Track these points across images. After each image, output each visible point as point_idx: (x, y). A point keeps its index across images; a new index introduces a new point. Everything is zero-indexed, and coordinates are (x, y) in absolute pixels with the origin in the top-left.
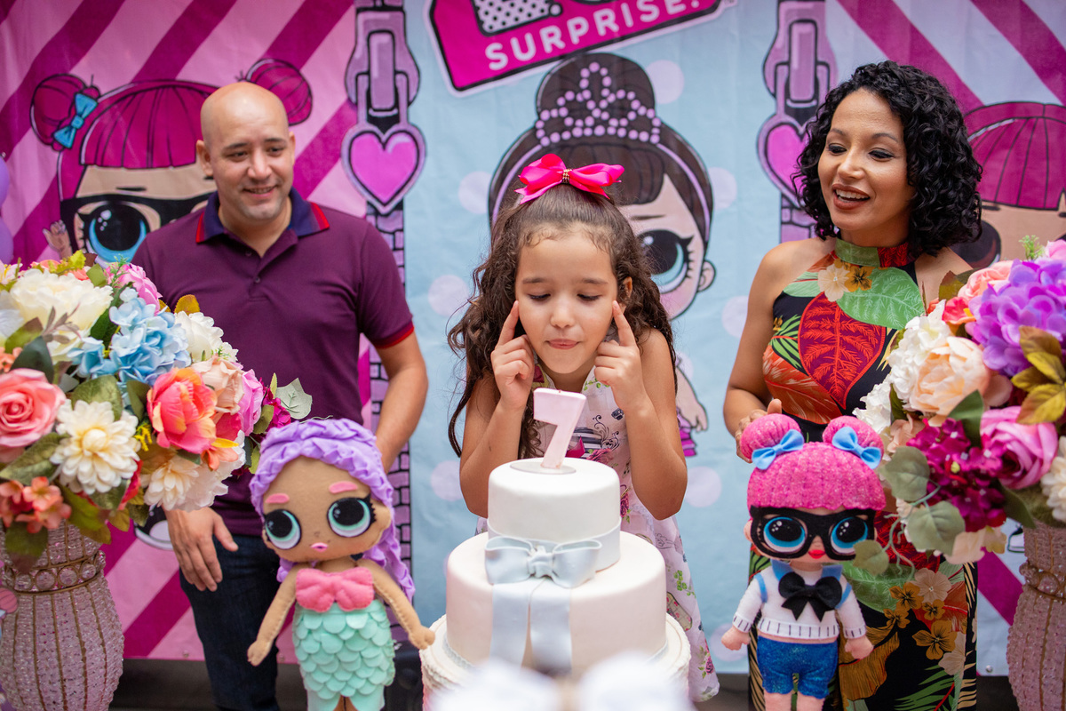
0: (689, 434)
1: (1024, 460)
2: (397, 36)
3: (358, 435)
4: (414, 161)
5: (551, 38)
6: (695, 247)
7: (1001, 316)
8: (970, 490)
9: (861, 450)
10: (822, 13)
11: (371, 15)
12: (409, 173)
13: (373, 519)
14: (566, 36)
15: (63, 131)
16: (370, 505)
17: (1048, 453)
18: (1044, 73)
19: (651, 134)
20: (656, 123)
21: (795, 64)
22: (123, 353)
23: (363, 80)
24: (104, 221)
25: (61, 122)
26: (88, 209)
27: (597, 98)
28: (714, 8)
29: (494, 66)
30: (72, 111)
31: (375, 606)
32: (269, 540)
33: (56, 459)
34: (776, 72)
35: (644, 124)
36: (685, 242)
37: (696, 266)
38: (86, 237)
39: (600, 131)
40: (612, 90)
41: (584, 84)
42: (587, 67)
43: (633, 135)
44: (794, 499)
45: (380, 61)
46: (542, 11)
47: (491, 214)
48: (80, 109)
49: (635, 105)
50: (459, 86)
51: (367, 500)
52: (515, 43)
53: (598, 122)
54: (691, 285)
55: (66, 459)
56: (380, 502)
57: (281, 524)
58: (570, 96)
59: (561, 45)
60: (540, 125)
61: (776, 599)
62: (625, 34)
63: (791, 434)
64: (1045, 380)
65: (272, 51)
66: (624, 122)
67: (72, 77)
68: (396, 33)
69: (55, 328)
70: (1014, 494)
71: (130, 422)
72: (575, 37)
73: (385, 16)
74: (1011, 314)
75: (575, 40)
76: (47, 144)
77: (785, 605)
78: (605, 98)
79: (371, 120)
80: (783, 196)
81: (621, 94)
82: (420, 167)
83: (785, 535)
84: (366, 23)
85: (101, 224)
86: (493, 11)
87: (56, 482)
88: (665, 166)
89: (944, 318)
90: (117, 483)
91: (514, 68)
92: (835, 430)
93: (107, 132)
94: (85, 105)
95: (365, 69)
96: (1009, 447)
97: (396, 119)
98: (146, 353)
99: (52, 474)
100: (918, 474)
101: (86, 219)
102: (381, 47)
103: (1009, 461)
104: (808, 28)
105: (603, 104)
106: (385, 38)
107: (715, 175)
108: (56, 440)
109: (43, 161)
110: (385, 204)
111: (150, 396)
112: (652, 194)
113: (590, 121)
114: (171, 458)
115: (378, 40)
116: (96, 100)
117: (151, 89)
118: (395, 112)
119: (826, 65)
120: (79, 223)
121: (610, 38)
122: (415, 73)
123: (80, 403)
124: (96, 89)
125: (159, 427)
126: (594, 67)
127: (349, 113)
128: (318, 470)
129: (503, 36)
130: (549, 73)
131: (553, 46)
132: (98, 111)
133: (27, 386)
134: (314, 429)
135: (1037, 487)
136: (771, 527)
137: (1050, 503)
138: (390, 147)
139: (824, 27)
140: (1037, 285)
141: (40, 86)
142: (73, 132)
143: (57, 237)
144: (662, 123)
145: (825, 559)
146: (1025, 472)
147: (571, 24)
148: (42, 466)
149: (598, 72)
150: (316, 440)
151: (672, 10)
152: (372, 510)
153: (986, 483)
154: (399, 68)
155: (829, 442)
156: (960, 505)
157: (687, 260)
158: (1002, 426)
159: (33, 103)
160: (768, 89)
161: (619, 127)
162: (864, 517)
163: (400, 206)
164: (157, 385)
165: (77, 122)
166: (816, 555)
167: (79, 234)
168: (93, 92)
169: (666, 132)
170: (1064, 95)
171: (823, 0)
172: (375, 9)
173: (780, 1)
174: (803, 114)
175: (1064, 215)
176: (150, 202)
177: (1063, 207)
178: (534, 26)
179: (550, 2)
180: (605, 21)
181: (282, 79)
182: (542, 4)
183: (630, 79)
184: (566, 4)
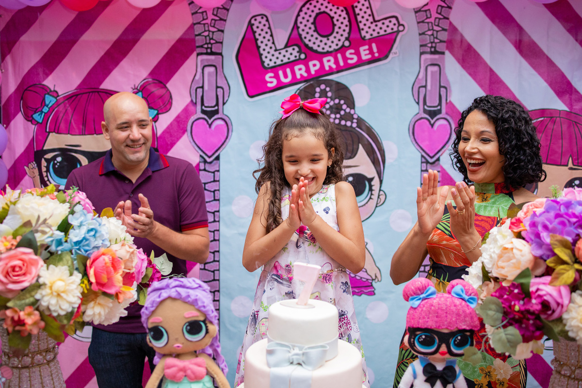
0: (371, 283)
1: (553, 305)
2: (218, 68)
3: (200, 286)
4: (226, 134)
5: (300, 71)
6: (376, 183)
7: (540, 228)
8: (525, 321)
9: (466, 297)
10: (443, 60)
11: (205, 57)
12: (223, 140)
13: (207, 332)
14: (308, 70)
15: (37, 114)
16: (205, 324)
17: (566, 301)
18: (560, 93)
19: (352, 123)
20: (355, 116)
21: (429, 87)
22: (75, 239)
23: (200, 91)
24: (58, 162)
25: (37, 109)
26: (49, 156)
28: (386, 57)
29: (269, 85)
30: (43, 103)
31: (207, 379)
32: (150, 342)
33: (38, 296)
34: (419, 91)
35: (349, 117)
36: (370, 180)
37: (376, 193)
38: (48, 171)
40: (332, 99)
41: (317, 95)
42: (319, 87)
43: (343, 123)
44: (431, 324)
45: (209, 80)
46: (296, 57)
48: (47, 102)
49: (344, 107)
50: (251, 95)
51: (204, 322)
52: (281, 73)
54: (373, 203)
55: (43, 296)
56: (211, 322)
57: (158, 333)
59: (305, 75)
61: (421, 377)
62: (339, 70)
63: (429, 289)
64: (563, 262)
65: (152, 74)
66: (338, 116)
67: (43, 85)
68: (218, 67)
69: (40, 226)
70: (547, 322)
71: (77, 277)
72: (313, 70)
73: (212, 57)
74: (545, 227)
75: (313, 72)
76: (28, 121)
77: (426, 381)
78: (328, 103)
79: (203, 112)
80: (422, 156)
81: (337, 101)
82: (229, 138)
83: (427, 343)
84: (202, 61)
85: (56, 164)
86: (269, 56)
87: (37, 309)
88: (359, 139)
89: (510, 228)
90: (70, 310)
91: (280, 86)
92: (453, 287)
93: (61, 115)
94: (50, 100)
95: (201, 85)
96: (545, 298)
97: (217, 112)
98: (87, 240)
99: (35, 305)
100: (497, 311)
101: (47, 160)
102: (209, 74)
103: (545, 305)
104: (436, 68)
105: (328, 106)
106: (212, 69)
107: (387, 145)
108: (38, 286)
109: (26, 130)
110: (210, 157)
111: (88, 263)
112: (353, 154)
114: (98, 296)
115: (208, 70)
116: (56, 98)
117: (86, 93)
118: (216, 108)
119: (445, 88)
120: (44, 163)
121: (331, 72)
122: (228, 88)
123: (51, 267)
124: (57, 92)
125: (93, 280)
126: (323, 87)
127: (192, 108)
128: (178, 305)
129: (274, 69)
130: (299, 89)
131: (301, 75)
132: (57, 104)
133: (24, 257)
134: (177, 283)
135: (560, 320)
136: (419, 338)
137: (567, 328)
138: (213, 127)
139: (444, 68)
140: (558, 212)
141: (26, 90)
142: (43, 114)
143: (32, 170)
144: (358, 117)
145: (447, 356)
146: (554, 311)
147: (311, 64)
148: (30, 300)
149: (325, 89)
150: (178, 289)
151: (364, 58)
152: (207, 327)
153: (533, 317)
154: (219, 85)
155: (449, 293)
156: (520, 328)
157: (371, 190)
158: (541, 287)
159: (22, 98)
160: (415, 100)
161: (336, 118)
162: (468, 334)
163: (218, 158)
164: (92, 257)
165: (46, 109)
166: (443, 354)
167: (44, 169)
168: (55, 94)
169: (360, 122)
170: (570, 106)
171: (443, 53)
172: (207, 54)
173: (421, 54)
174: (433, 114)
175: (571, 169)
176: (84, 153)
177: (570, 165)
178: (291, 64)
179: (300, 52)
180: (329, 63)
181: (156, 91)
182: (295, 53)
183: (342, 93)
184: (311, 54)
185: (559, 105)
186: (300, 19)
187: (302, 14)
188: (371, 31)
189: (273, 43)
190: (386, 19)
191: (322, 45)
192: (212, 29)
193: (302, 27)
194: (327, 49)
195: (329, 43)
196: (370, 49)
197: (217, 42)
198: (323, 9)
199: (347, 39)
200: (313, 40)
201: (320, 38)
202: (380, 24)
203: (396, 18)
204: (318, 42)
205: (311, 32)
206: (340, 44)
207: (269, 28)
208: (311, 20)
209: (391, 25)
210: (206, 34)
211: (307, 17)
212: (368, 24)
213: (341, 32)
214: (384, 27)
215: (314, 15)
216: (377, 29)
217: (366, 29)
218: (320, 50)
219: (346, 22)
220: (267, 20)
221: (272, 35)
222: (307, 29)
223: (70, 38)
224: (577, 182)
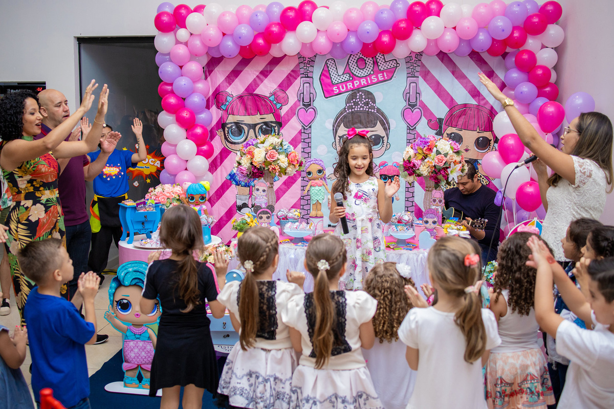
1: (416, 165)
3: (321, 161)
4: (314, 116)
5: (350, 85)
6: (385, 139)
9: (397, 166)
10: (418, 80)
11: (304, 79)
12: (313, 119)
13: (323, 173)
14: (353, 85)
15: (223, 106)
17: (419, 164)
18: (473, 96)
19: (374, 110)
20: (376, 107)
21: (411, 93)
23: (302, 95)
24: (233, 129)
25: (223, 104)
26: (229, 126)
27: (361, 101)
28: (391, 79)
29: (335, 92)
30: (226, 101)
31: (323, 186)
33: (278, 162)
34: (406, 95)
35: (373, 108)
36: (383, 138)
37: (385, 144)
38: (228, 133)
39: (361, 109)
40: (365, 99)
41: (358, 97)
43: (370, 110)
44: (386, 173)
45: (306, 90)
47: (333, 130)
49: (371, 103)
50: (326, 97)
51: (322, 170)
53: (361, 107)
54: (384, 149)
57: (309, 173)
58: (354, 100)
59: (352, 87)
60: (346, 107)
64: (420, 154)
66: (368, 107)
67: (226, 92)
68: (311, 83)
69: (276, 144)
70: (415, 170)
71: (287, 158)
73: (308, 79)
75: (356, 86)
76: (219, 109)
79: (304, 105)
80: (408, 126)
81: (367, 100)
82: (316, 117)
83: (385, 179)
84: (303, 81)
86: (335, 79)
88: (378, 118)
90: (285, 167)
91: (340, 93)
93: (235, 106)
94: (229, 99)
95: (302, 92)
96: (415, 163)
97: (310, 105)
99: (278, 164)
100: (403, 167)
101: (228, 128)
102: (306, 87)
103: (414, 165)
104: (414, 84)
105: (363, 102)
106: (308, 85)
107: (390, 121)
108: (278, 159)
109: (217, 113)
110: (306, 126)
111: (288, 155)
112: (375, 125)
113: (359, 107)
115: (305, 85)
116: (232, 98)
117: (247, 95)
118: (310, 103)
119: (419, 94)
120: (226, 129)
121: (365, 86)
122: (315, 94)
123: (280, 155)
125: (290, 160)
126: (360, 93)
127: (298, 103)
130: (349, 94)
131: (350, 87)
132: (233, 101)
133: (274, 152)
135: (418, 169)
136: (383, 178)
138: (308, 112)
139: (418, 84)
141: (217, 94)
142: (226, 106)
143: (220, 133)
147: (355, 82)
150: (315, 161)
151: (380, 79)
153: (411, 169)
154: (311, 92)
156: (408, 172)
157: (383, 142)
158: (414, 160)
159: (215, 98)
160: (404, 99)
161: (367, 108)
163: (310, 127)
165: (227, 104)
167: (226, 132)
168: (232, 96)
169: (378, 110)
170: (479, 102)
171: (418, 77)
172: (305, 77)
173: (407, 77)
174: (413, 106)
175: (478, 132)
176: (245, 124)
177: (478, 130)
178: (346, 82)
179: (350, 77)
180: (363, 82)
181: (281, 94)
182: (347, 77)
183: (370, 96)
184: (354, 77)
185: (473, 102)
186: (350, 61)
187: (351, 58)
188: (383, 67)
189: (337, 72)
190: (391, 61)
191: (360, 73)
192: (308, 65)
193: (351, 64)
194: (363, 75)
195: (364, 72)
196: (383, 75)
197: (310, 72)
198: (361, 56)
199: (372, 70)
200: (356, 71)
201: (359, 70)
202: (388, 63)
203: (396, 60)
204: (358, 72)
205: (355, 67)
206: (369, 73)
207: (335, 65)
208: (355, 61)
209: (393, 64)
210: (305, 68)
211: (353, 60)
212: (382, 63)
213: (369, 67)
214: (390, 65)
215: (356, 59)
216: (387, 66)
217: (381, 65)
218: (359, 75)
219: (372, 62)
220: (334, 61)
221: (336, 69)
222: (353, 66)
223: (239, 69)
224: (481, 139)
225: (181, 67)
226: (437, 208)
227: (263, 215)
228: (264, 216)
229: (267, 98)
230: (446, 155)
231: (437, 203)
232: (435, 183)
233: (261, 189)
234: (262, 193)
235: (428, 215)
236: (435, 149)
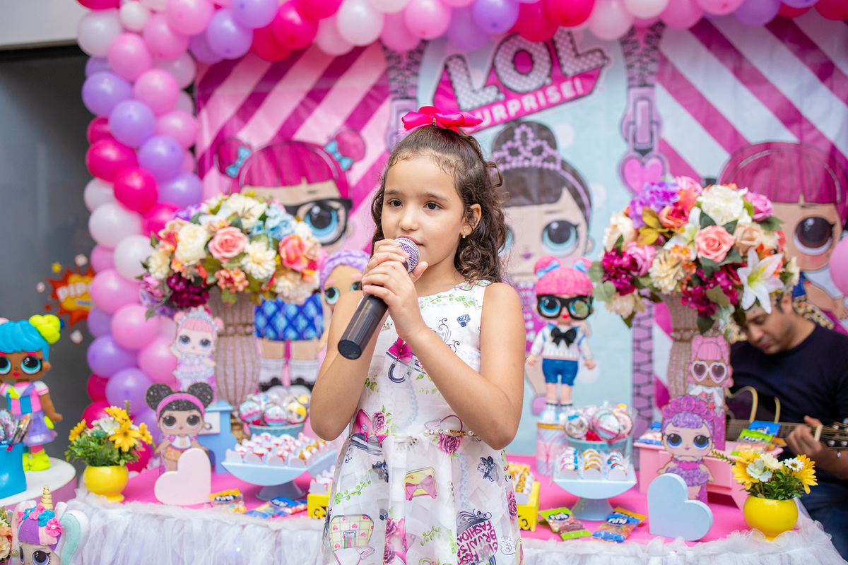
1: (640, 261)
5: (499, 112)
6: (582, 229)
8: (619, 275)
10: (654, 93)
11: (400, 102)
14: (507, 111)
15: (231, 167)
17: (648, 258)
19: (555, 165)
20: (559, 158)
21: (638, 123)
22: (271, 227)
25: (231, 162)
27: (524, 145)
28: (591, 92)
30: (237, 156)
33: (243, 262)
34: (628, 128)
35: (552, 159)
36: (576, 227)
37: (583, 240)
39: (527, 164)
40: (533, 140)
41: (517, 137)
42: (519, 128)
43: (546, 165)
48: (241, 155)
49: (546, 148)
53: (526, 158)
54: (580, 251)
55: (247, 262)
57: (332, 293)
58: (509, 144)
59: (504, 116)
61: (550, 339)
64: (648, 227)
66: (540, 158)
67: (237, 138)
69: (245, 215)
70: (637, 277)
71: (273, 253)
73: (407, 102)
74: (641, 203)
75: (513, 113)
76: (222, 174)
77: (554, 341)
78: (529, 145)
81: (539, 142)
84: (397, 106)
86: (466, 98)
87: (244, 271)
90: (267, 276)
93: (255, 169)
94: (244, 153)
96: (633, 256)
98: (279, 228)
99: (242, 269)
100: (600, 271)
103: (633, 262)
104: (646, 103)
105: (529, 148)
108: (243, 254)
109: (220, 184)
111: (281, 244)
112: (557, 197)
113: (521, 158)
114: (288, 271)
116: (250, 151)
119: (657, 123)
121: (532, 112)
123: (253, 243)
124: (251, 144)
125: (284, 257)
126: (523, 128)
128: (347, 269)
131: (500, 117)
132: (251, 157)
133: (234, 234)
135: (647, 275)
136: (545, 304)
137: (653, 280)
139: (655, 102)
144: (562, 158)
145: (569, 319)
146: (641, 267)
147: (510, 104)
148: (238, 265)
149: (526, 131)
150: (347, 257)
151: (567, 95)
153: (625, 271)
156: (615, 282)
157: (577, 237)
159: (217, 152)
161: (537, 161)
164: (283, 241)
168: (249, 147)
169: (564, 165)
170: (801, 136)
171: (652, 86)
172: (402, 98)
173: (629, 88)
174: (644, 152)
175: (803, 207)
177: (802, 201)
178: (489, 106)
179: (499, 92)
180: (529, 102)
181: (350, 138)
182: (494, 94)
183: (545, 134)
184: (509, 93)
185: (787, 136)
186: (498, 58)
187: (500, 53)
188: (573, 67)
189: (470, 84)
190: (589, 52)
191: (522, 84)
192: (407, 73)
193: (500, 66)
194: (527, 88)
195: (529, 81)
196: (574, 86)
197: (411, 86)
198: (522, 46)
199: (548, 76)
200: (512, 78)
201: (519, 76)
202: (583, 59)
203: (601, 51)
204: (516, 81)
205: (509, 71)
206: (541, 82)
207: (466, 69)
208: (510, 58)
209: (595, 59)
210: (401, 78)
211: (505, 55)
212: (570, 59)
213: (541, 69)
214: (588, 62)
215: (513, 53)
216: (580, 64)
217: (568, 64)
218: (519, 89)
219: (547, 58)
220: (464, 61)
221: (468, 77)
222: (505, 68)
223: (263, 89)
224: (810, 222)
225: (132, 83)
226: (709, 391)
227: (176, 414)
228: (181, 416)
229: (321, 148)
230: (731, 227)
231: (708, 378)
232: (701, 313)
233: (196, 337)
234: (200, 349)
235: (679, 418)
236: (694, 214)
